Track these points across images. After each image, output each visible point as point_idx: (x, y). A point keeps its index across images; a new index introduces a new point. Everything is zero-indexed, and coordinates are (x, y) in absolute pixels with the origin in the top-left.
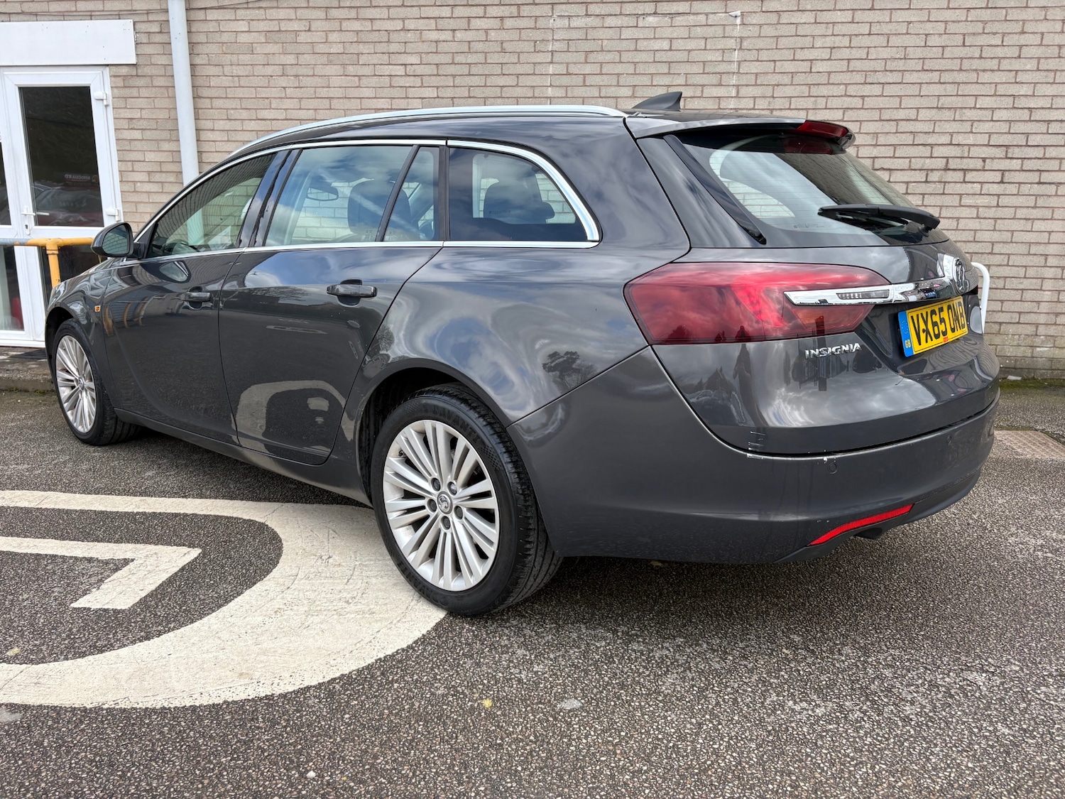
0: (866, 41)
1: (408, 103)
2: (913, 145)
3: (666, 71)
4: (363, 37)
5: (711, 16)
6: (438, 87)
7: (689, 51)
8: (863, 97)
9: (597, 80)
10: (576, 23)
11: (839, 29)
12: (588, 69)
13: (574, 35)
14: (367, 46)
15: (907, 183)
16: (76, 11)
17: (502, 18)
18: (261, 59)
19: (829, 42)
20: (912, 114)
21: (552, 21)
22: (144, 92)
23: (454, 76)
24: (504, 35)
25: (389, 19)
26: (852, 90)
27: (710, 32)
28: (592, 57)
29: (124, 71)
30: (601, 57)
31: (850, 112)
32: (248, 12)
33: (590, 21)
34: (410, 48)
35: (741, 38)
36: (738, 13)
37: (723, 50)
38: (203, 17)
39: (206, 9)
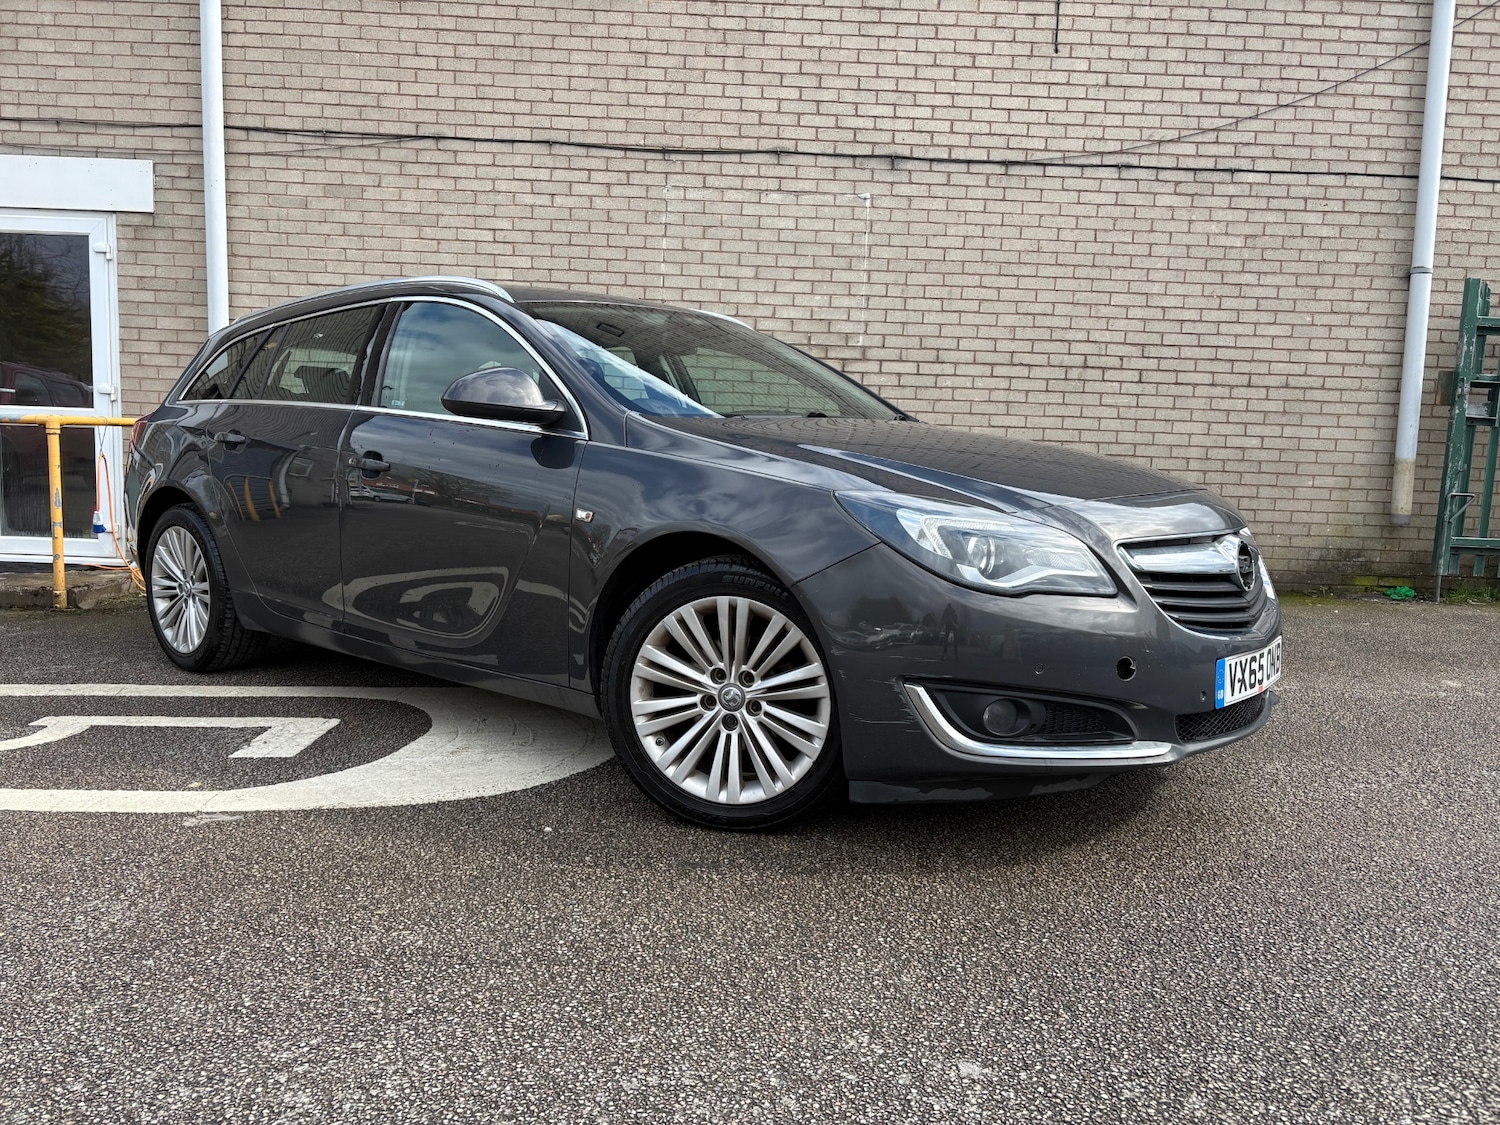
0: (999, 232)
1: (496, 273)
2: (1051, 340)
3: (792, 252)
4: (445, 197)
5: (838, 197)
6: (532, 257)
7: (817, 231)
8: (999, 289)
9: (717, 258)
10: (692, 194)
11: (971, 218)
12: (706, 245)
13: (690, 207)
14: (449, 207)
15: (1047, 380)
16: (77, 146)
17: (608, 185)
18: (317, 216)
19: (962, 230)
20: (1048, 309)
21: (665, 191)
22: (162, 246)
23: (552, 245)
24: (609, 204)
25: (476, 178)
26: (986, 281)
27: (838, 213)
28: (710, 233)
29: (137, 220)
30: (719, 233)
31: (986, 304)
32: (303, 160)
33: (708, 194)
34: (500, 211)
35: (871, 221)
36: (868, 195)
37: (853, 233)
38: (245, 164)
39: (249, 154)
